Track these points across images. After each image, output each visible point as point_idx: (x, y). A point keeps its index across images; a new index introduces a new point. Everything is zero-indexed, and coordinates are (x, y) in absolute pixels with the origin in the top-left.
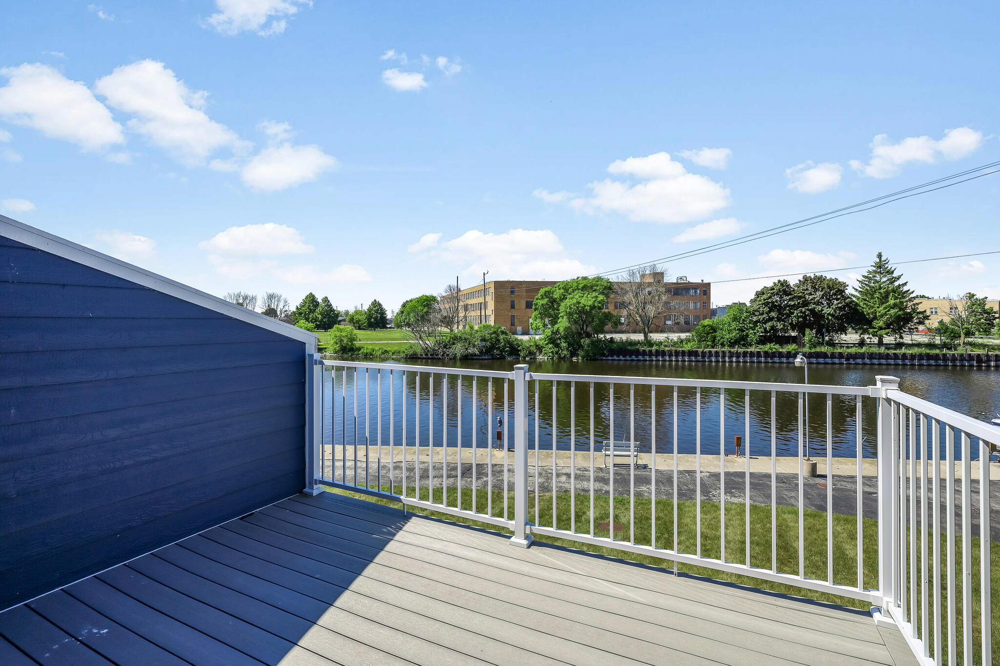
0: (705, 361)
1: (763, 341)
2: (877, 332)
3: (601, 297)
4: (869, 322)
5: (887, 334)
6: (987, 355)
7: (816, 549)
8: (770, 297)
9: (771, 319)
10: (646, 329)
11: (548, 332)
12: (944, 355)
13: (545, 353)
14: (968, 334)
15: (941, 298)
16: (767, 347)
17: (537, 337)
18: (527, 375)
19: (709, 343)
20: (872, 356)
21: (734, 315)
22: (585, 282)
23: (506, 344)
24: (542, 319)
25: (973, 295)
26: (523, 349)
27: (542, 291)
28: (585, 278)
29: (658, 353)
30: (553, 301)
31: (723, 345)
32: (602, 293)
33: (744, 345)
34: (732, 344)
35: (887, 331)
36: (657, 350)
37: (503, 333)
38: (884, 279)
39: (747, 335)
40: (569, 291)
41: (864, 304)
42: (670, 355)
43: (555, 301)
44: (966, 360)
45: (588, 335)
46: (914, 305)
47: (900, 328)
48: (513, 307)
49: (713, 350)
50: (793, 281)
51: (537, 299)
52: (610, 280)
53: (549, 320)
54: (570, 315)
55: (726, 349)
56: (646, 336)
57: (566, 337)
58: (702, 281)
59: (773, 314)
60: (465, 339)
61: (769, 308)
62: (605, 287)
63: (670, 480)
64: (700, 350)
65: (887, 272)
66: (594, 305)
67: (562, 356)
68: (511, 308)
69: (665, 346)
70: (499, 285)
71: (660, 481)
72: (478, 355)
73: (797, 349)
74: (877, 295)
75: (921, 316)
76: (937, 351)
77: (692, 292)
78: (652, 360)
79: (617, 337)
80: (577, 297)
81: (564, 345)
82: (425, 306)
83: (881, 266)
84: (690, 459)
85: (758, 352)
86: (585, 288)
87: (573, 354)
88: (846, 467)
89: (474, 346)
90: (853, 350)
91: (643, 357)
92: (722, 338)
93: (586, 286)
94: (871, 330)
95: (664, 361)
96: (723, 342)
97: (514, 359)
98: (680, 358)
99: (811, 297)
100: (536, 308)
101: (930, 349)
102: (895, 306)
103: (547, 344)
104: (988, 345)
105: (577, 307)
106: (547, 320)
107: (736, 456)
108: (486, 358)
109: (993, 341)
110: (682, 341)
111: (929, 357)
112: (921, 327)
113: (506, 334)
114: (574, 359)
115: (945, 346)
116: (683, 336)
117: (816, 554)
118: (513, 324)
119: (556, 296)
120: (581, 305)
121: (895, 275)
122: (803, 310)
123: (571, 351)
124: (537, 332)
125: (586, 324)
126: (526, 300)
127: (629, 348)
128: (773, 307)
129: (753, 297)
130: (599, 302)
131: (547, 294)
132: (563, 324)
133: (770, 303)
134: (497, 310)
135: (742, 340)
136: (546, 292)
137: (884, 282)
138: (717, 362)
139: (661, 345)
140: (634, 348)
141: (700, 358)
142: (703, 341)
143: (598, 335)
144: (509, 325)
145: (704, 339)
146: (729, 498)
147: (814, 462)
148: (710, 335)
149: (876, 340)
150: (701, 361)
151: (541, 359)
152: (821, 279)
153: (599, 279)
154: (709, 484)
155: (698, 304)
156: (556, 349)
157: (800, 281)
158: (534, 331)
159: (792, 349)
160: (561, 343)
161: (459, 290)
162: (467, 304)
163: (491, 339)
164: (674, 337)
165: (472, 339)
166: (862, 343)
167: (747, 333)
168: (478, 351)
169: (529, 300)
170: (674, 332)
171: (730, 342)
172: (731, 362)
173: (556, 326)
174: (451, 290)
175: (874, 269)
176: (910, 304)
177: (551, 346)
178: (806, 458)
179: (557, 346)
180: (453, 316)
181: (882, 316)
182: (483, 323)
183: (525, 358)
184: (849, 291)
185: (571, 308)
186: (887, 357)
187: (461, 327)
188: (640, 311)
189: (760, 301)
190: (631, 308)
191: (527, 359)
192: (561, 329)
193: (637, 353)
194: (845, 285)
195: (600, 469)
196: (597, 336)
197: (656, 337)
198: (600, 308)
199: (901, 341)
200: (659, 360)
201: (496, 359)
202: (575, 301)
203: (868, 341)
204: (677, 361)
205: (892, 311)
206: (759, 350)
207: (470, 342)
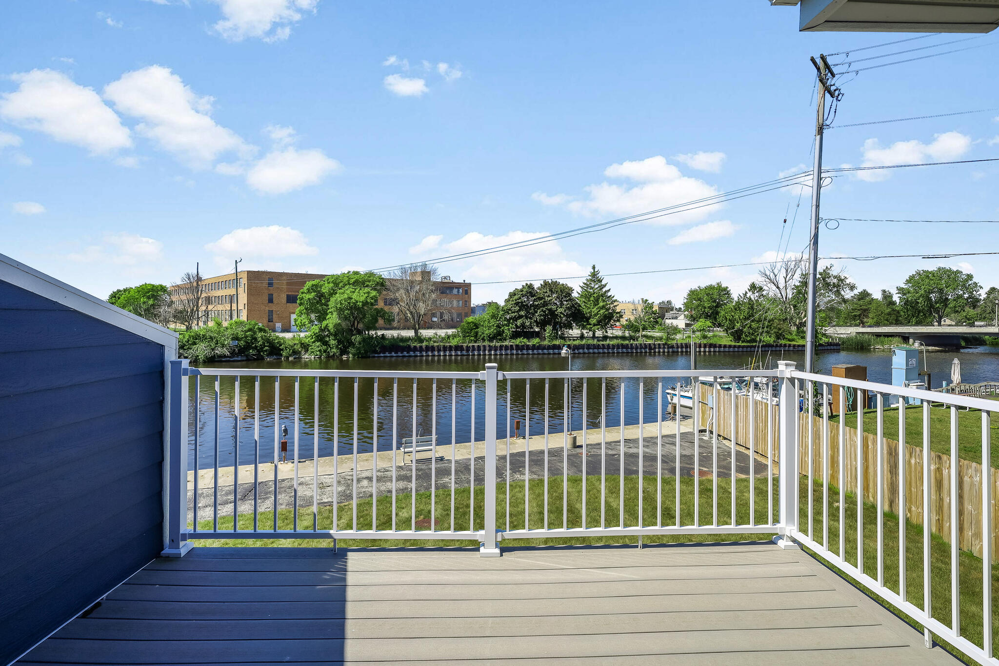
0: (469, 355)
1: (515, 335)
2: (592, 328)
3: (374, 293)
4: (588, 319)
5: (598, 329)
6: (654, 344)
7: (593, 507)
8: (520, 298)
9: (520, 317)
10: (417, 326)
11: (315, 329)
12: (631, 344)
13: (312, 352)
14: (644, 329)
15: (627, 301)
16: (518, 341)
17: (302, 335)
18: (500, 373)
19: (473, 338)
20: (589, 347)
21: (493, 313)
22: (356, 277)
23: (264, 343)
24: (308, 315)
25: (647, 300)
26: (286, 348)
27: (309, 284)
28: (356, 273)
29: (428, 348)
30: (321, 295)
31: (483, 340)
32: (375, 289)
33: (500, 340)
34: (491, 339)
35: (598, 326)
36: (427, 346)
37: (261, 330)
38: (596, 286)
39: (503, 331)
40: (340, 286)
41: (584, 305)
42: (439, 350)
43: (322, 296)
44: (643, 348)
45: (359, 332)
46: (614, 306)
47: (606, 324)
48: (271, 300)
49: (476, 345)
50: (537, 285)
51: (302, 293)
52: (383, 276)
53: (316, 316)
54: (340, 311)
55: (487, 343)
56: (416, 332)
57: (335, 335)
58: (464, 281)
59: (522, 313)
60: (211, 338)
61: (519, 307)
62: (377, 282)
63: (467, 468)
64: (465, 345)
65: (598, 281)
66: (367, 301)
67: (331, 354)
68: (269, 302)
69: (434, 342)
70: (253, 276)
71: (459, 470)
72: (228, 357)
73: (540, 342)
74: (592, 299)
75: (618, 315)
76: (627, 342)
77: (455, 291)
78: (423, 356)
79: (390, 334)
80: (348, 293)
81: (333, 342)
82: (149, 298)
83: (595, 277)
84: (479, 446)
85: (511, 346)
86: (356, 283)
87: (344, 351)
88: (593, 437)
89: (223, 346)
90: (577, 342)
91: (414, 353)
92: (483, 333)
93: (359, 281)
94: (589, 326)
95: (434, 356)
96: (484, 336)
97: (275, 359)
98: (448, 353)
99: (549, 299)
100: (301, 303)
101: (623, 341)
102: (603, 307)
103: (314, 342)
104: (654, 337)
105: (349, 303)
106: (313, 316)
107: (515, 438)
108: (239, 359)
109: (656, 334)
110: (449, 337)
111: (623, 346)
112: (618, 324)
113: (265, 331)
114: (344, 357)
115: (631, 338)
116: (450, 332)
117: (593, 510)
118: (270, 320)
119: (325, 289)
120: (353, 301)
121: (603, 283)
122: (544, 309)
123: (340, 348)
124: (302, 329)
125: (357, 321)
126: (288, 293)
127: (401, 344)
128: (522, 306)
129: (507, 297)
130: (372, 298)
131: (314, 288)
132: (332, 320)
133: (519, 302)
134: (250, 305)
135: (498, 335)
136: (313, 285)
137: (597, 288)
138: (479, 355)
139: (430, 340)
140: (405, 344)
141: (464, 353)
142: (467, 336)
143: (369, 331)
144: (266, 320)
145: (468, 334)
146: (519, 476)
147: (575, 435)
148: (473, 331)
149: (591, 334)
150: (466, 355)
151: (307, 358)
152: (555, 283)
153: (371, 274)
154: (500, 467)
155: (461, 302)
156: (325, 347)
157: (541, 285)
158: (299, 327)
159: (537, 343)
160: (330, 340)
161: (199, 279)
162: (209, 297)
163: (246, 337)
164: (442, 333)
165: (220, 338)
166: (582, 337)
167: (503, 330)
168: (229, 352)
169: (290, 293)
170: (441, 328)
171: (489, 336)
172: (490, 355)
173: (324, 323)
174: (189, 279)
175: (590, 278)
176: (612, 306)
177: (318, 344)
178: (569, 433)
179: (326, 343)
180: (193, 310)
181: (596, 315)
182: (235, 318)
183: (288, 358)
184: (575, 295)
185: (341, 304)
186: (598, 347)
187: (201, 324)
188: (412, 307)
189: (513, 301)
190: (402, 304)
191: (291, 359)
192: (331, 327)
193: (408, 349)
194: (571, 290)
195: (400, 467)
196: (369, 333)
197: (426, 333)
198: (372, 304)
199: (606, 334)
200: (429, 356)
201: (251, 360)
202: (346, 296)
203: (586, 335)
204: (445, 356)
205: (602, 311)
206: (512, 344)
207: (217, 341)
